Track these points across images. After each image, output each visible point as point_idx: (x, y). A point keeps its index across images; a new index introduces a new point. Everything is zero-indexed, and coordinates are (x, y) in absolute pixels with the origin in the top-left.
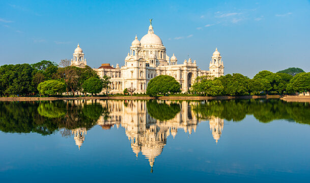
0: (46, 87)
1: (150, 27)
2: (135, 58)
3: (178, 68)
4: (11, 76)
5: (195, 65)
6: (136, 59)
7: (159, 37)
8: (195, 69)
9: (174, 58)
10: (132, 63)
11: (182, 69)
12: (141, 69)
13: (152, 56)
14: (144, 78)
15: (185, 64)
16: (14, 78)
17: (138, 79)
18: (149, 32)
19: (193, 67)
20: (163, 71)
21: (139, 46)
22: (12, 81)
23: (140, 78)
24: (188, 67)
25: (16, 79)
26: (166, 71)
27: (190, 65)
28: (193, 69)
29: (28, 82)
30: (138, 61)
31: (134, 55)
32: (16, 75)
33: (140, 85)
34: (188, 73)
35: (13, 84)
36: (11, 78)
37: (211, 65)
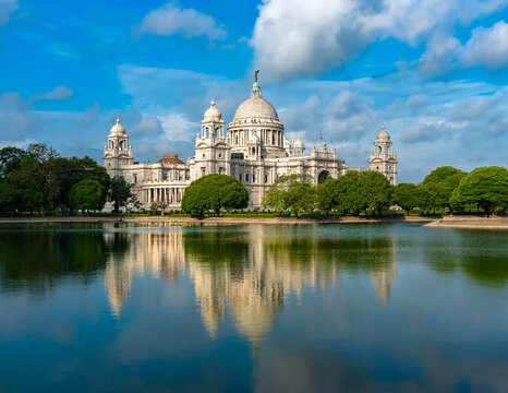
1: (255, 86)
2: (209, 142)
3: (299, 163)
5: (334, 157)
6: (210, 144)
8: (334, 165)
11: (306, 164)
12: (221, 164)
13: (253, 139)
15: (313, 155)
18: (252, 96)
20: (270, 167)
24: (318, 160)
26: (277, 167)
27: (323, 156)
28: (330, 165)
30: (215, 148)
31: (207, 137)
34: (320, 171)
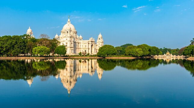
0: (39, 51)
1: (69, 20)
3: (87, 42)
4: (13, 42)
5: (94, 41)
6: (69, 36)
7: (73, 25)
8: (94, 43)
9: (81, 37)
10: (66, 38)
11: (89, 43)
12: (72, 42)
14: (73, 47)
15: (90, 40)
16: (15, 45)
17: (70, 47)
18: (68, 23)
19: (93, 42)
21: (70, 29)
22: (13, 46)
23: (71, 47)
24: (92, 42)
25: (17, 45)
27: (92, 40)
29: (24, 47)
32: (16, 42)
33: (71, 50)
34: (91, 45)
35: (14, 48)
36: (13, 44)
37: (97, 41)
